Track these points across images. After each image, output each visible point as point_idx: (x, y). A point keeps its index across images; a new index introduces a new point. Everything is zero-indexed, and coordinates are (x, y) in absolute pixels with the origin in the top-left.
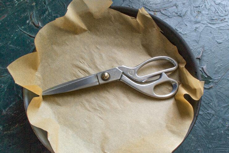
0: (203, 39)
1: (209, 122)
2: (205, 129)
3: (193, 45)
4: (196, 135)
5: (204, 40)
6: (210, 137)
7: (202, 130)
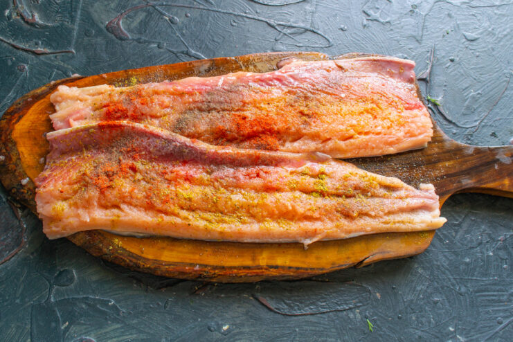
0: (433, 33)
1: (457, 232)
2: (448, 248)
3: (410, 49)
4: (428, 265)
5: (434, 35)
6: (462, 267)
7: (443, 252)
